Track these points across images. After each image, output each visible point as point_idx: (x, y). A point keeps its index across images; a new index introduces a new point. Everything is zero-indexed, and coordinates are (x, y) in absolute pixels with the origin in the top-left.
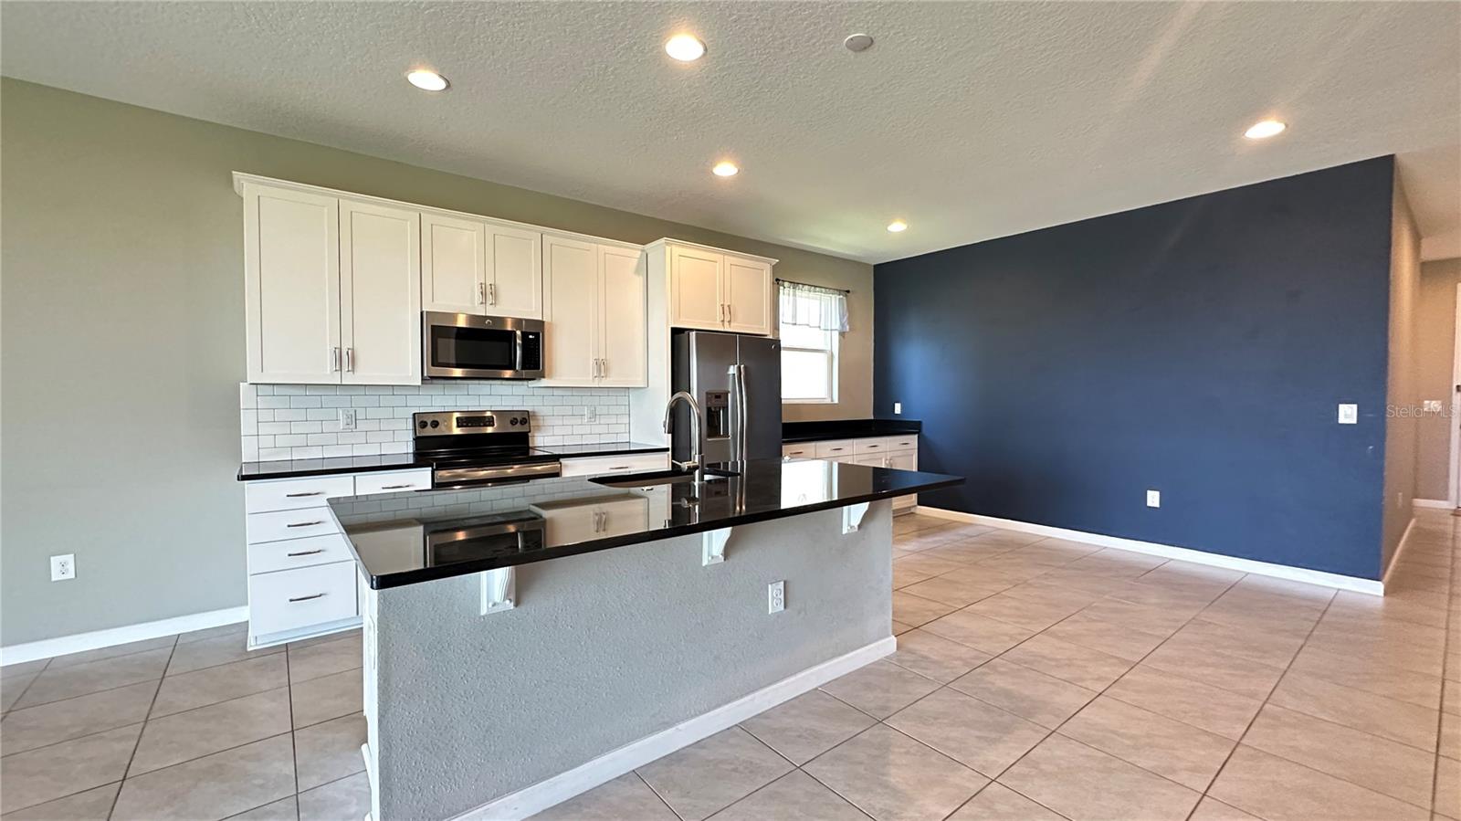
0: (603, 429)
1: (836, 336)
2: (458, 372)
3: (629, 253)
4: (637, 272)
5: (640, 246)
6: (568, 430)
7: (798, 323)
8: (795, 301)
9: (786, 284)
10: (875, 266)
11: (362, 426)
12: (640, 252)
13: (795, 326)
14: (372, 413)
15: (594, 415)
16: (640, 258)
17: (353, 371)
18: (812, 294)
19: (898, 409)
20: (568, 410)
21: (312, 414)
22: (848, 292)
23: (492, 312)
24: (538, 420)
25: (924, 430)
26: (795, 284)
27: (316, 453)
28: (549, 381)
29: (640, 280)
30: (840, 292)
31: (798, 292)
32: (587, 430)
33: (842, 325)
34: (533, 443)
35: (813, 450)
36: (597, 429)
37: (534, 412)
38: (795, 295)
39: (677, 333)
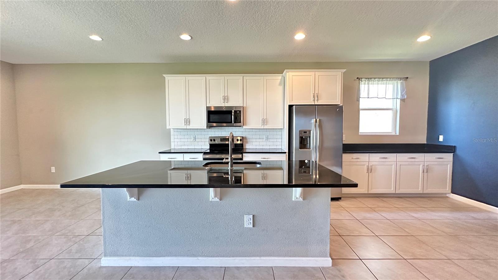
0: (272, 143)
1: (399, 101)
2: (215, 124)
4: (280, 84)
5: (281, 75)
6: (257, 144)
7: (369, 97)
8: (369, 87)
9: (363, 79)
10: (430, 62)
11: (197, 140)
12: (281, 77)
13: (369, 99)
14: (199, 137)
15: (267, 138)
16: (281, 79)
17: (189, 125)
18: (380, 82)
19: (441, 138)
20: (258, 137)
21: (186, 137)
22: (407, 78)
23: (227, 105)
24: (247, 140)
25: (458, 152)
26: (369, 79)
27: (186, 147)
28: (246, 126)
29: (281, 88)
30: (401, 79)
31: (370, 82)
32: (265, 143)
33: (402, 95)
34: (245, 147)
35: (367, 158)
36: (268, 143)
37: (246, 137)
38: (368, 84)
39: (291, 107)
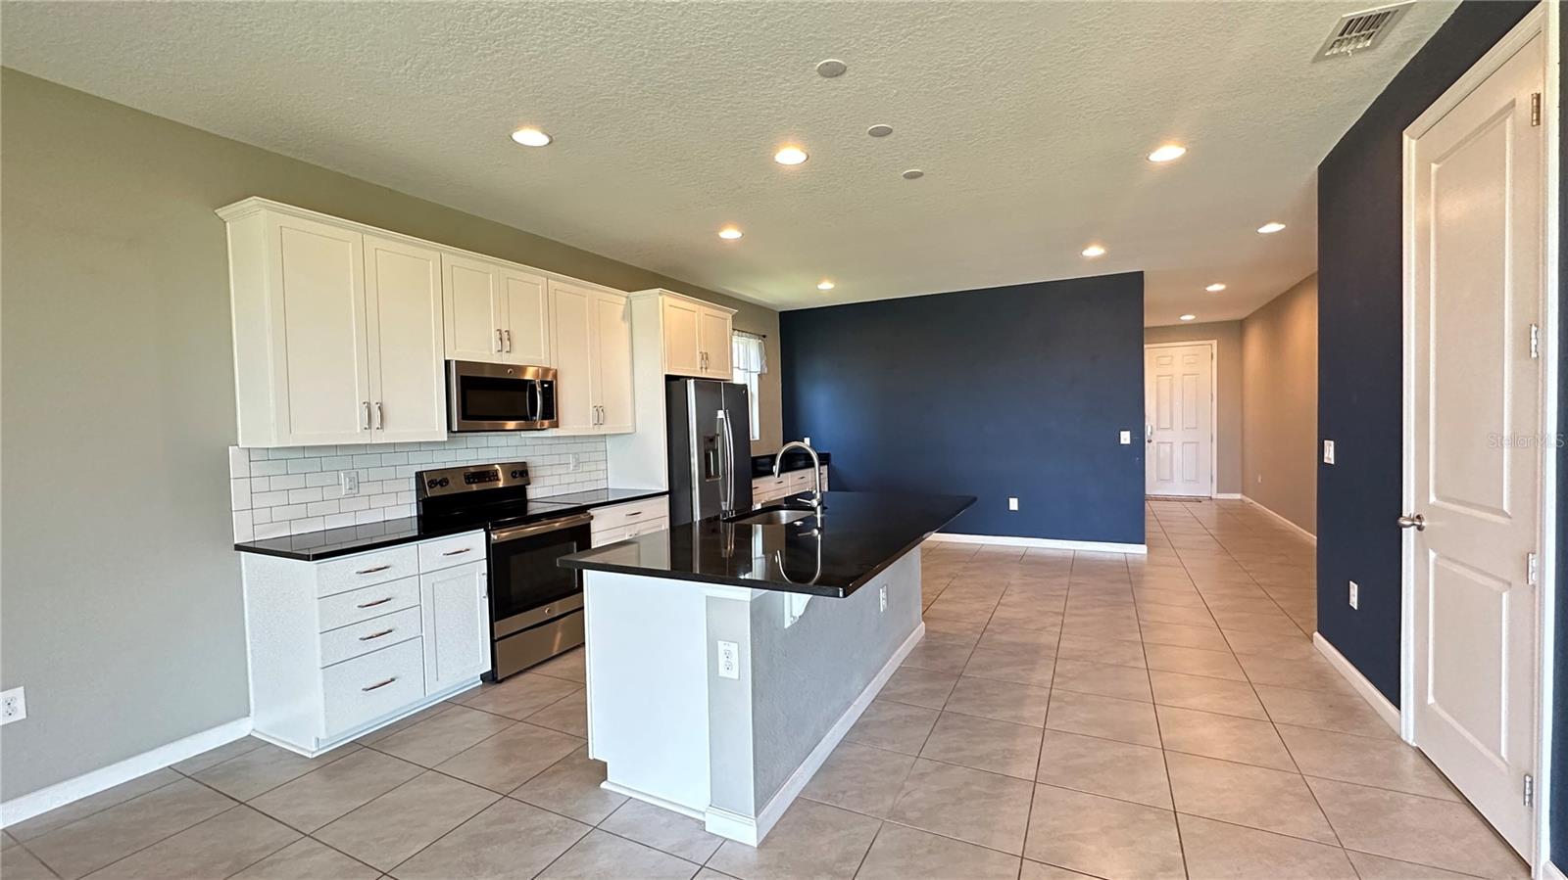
0: (586, 477)
1: (755, 377)
3: (616, 298)
4: (624, 318)
5: (626, 293)
6: (556, 480)
8: (741, 348)
9: (737, 332)
10: (781, 313)
11: (364, 489)
12: (625, 299)
14: (374, 474)
16: (624, 304)
17: (380, 429)
20: (556, 459)
21: (311, 480)
22: (764, 336)
23: (508, 360)
26: (742, 332)
28: (560, 430)
29: (625, 326)
30: (759, 336)
32: (572, 478)
33: (761, 367)
36: (581, 477)
39: (669, 380)
